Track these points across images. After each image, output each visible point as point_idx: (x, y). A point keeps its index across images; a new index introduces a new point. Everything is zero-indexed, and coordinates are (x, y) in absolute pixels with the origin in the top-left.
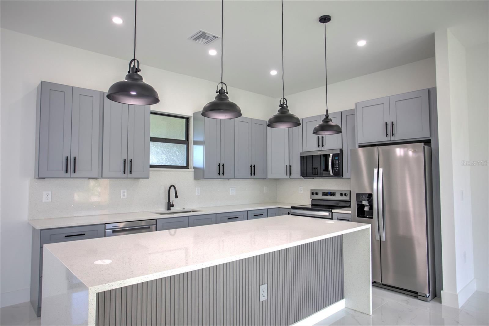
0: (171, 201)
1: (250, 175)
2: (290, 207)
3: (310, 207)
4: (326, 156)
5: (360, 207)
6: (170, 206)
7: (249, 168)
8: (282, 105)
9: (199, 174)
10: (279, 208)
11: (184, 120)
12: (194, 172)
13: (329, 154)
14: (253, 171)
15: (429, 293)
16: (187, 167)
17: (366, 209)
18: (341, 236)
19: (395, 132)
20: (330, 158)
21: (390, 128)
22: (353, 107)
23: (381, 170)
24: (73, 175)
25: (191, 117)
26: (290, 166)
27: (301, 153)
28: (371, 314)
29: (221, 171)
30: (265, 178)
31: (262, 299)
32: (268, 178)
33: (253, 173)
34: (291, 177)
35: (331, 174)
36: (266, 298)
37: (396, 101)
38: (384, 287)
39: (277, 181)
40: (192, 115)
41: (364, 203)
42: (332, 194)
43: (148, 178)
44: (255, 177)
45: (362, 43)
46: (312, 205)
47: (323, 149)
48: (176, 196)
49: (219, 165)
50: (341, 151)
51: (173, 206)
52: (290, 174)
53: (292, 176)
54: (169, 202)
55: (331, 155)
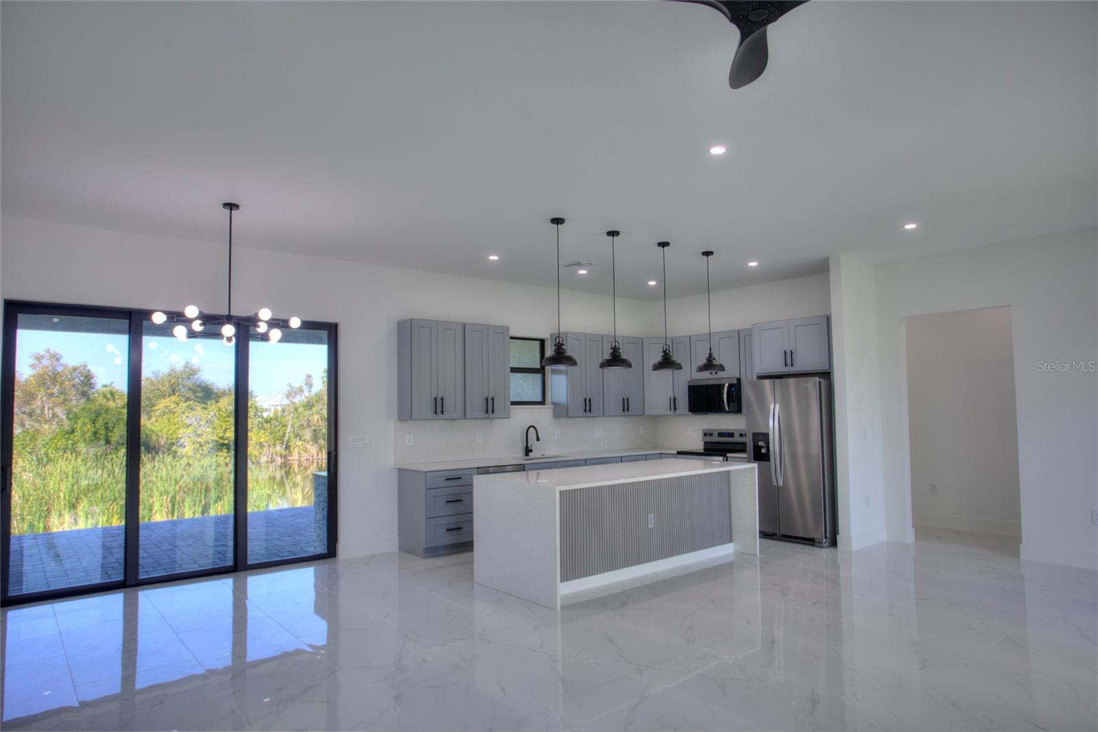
0: (529, 445)
1: (622, 411)
2: (676, 453)
3: (703, 451)
4: (721, 387)
5: (757, 449)
6: (528, 451)
7: (622, 402)
8: (664, 352)
9: (561, 412)
10: (661, 454)
11: (538, 343)
12: (554, 409)
13: (724, 385)
14: (626, 406)
15: (826, 538)
16: (543, 403)
17: (763, 451)
18: (729, 472)
19: (794, 362)
20: (726, 389)
21: (789, 356)
22: (750, 327)
23: (777, 406)
24: (441, 416)
25: (547, 339)
26: (675, 399)
27: (689, 382)
28: (758, 554)
29: (588, 406)
30: (641, 415)
31: (650, 526)
32: (646, 413)
33: (626, 408)
34: (676, 413)
35: (727, 409)
36: (653, 525)
37: (796, 327)
38: (784, 539)
39: (656, 417)
40: (549, 337)
41: (761, 443)
42: (731, 435)
43: (508, 418)
44: (628, 413)
45: (753, 264)
46: (705, 449)
47: (716, 376)
48: (538, 439)
49: (585, 400)
50: (739, 380)
51: (531, 451)
52: (675, 409)
53: (678, 412)
54: (527, 447)
55: (727, 385)
